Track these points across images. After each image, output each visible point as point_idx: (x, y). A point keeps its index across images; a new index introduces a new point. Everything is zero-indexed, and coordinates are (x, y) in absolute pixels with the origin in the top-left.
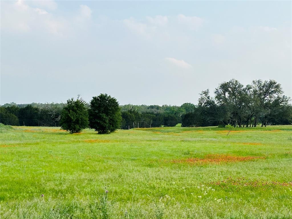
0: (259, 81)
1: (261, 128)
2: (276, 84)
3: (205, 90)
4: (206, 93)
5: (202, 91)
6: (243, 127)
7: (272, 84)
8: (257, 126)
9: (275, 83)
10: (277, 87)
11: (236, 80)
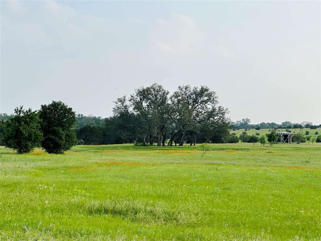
0: (186, 88)
1: (189, 147)
2: (209, 92)
3: (121, 97)
4: (122, 101)
5: (117, 98)
6: (168, 146)
7: (203, 91)
8: (183, 144)
9: (207, 90)
10: (210, 95)
11: (159, 85)
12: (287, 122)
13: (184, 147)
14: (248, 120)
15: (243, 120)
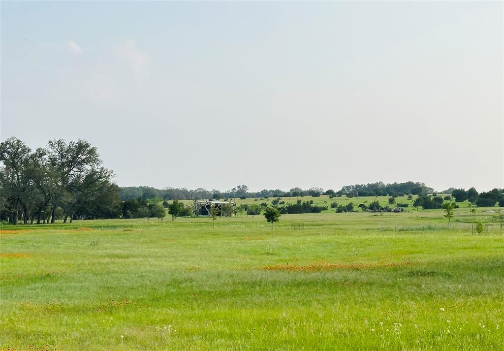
0: (59, 142)
1: (64, 224)
2: (89, 148)
6: (31, 224)
7: (81, 147)
8: (55, 221)
9: (87, 146)
10: (92, 152)
11: (19, 139)
12: (296, 188)
13: (55, 224)
14: (245, 187)
15: (239, 187)
